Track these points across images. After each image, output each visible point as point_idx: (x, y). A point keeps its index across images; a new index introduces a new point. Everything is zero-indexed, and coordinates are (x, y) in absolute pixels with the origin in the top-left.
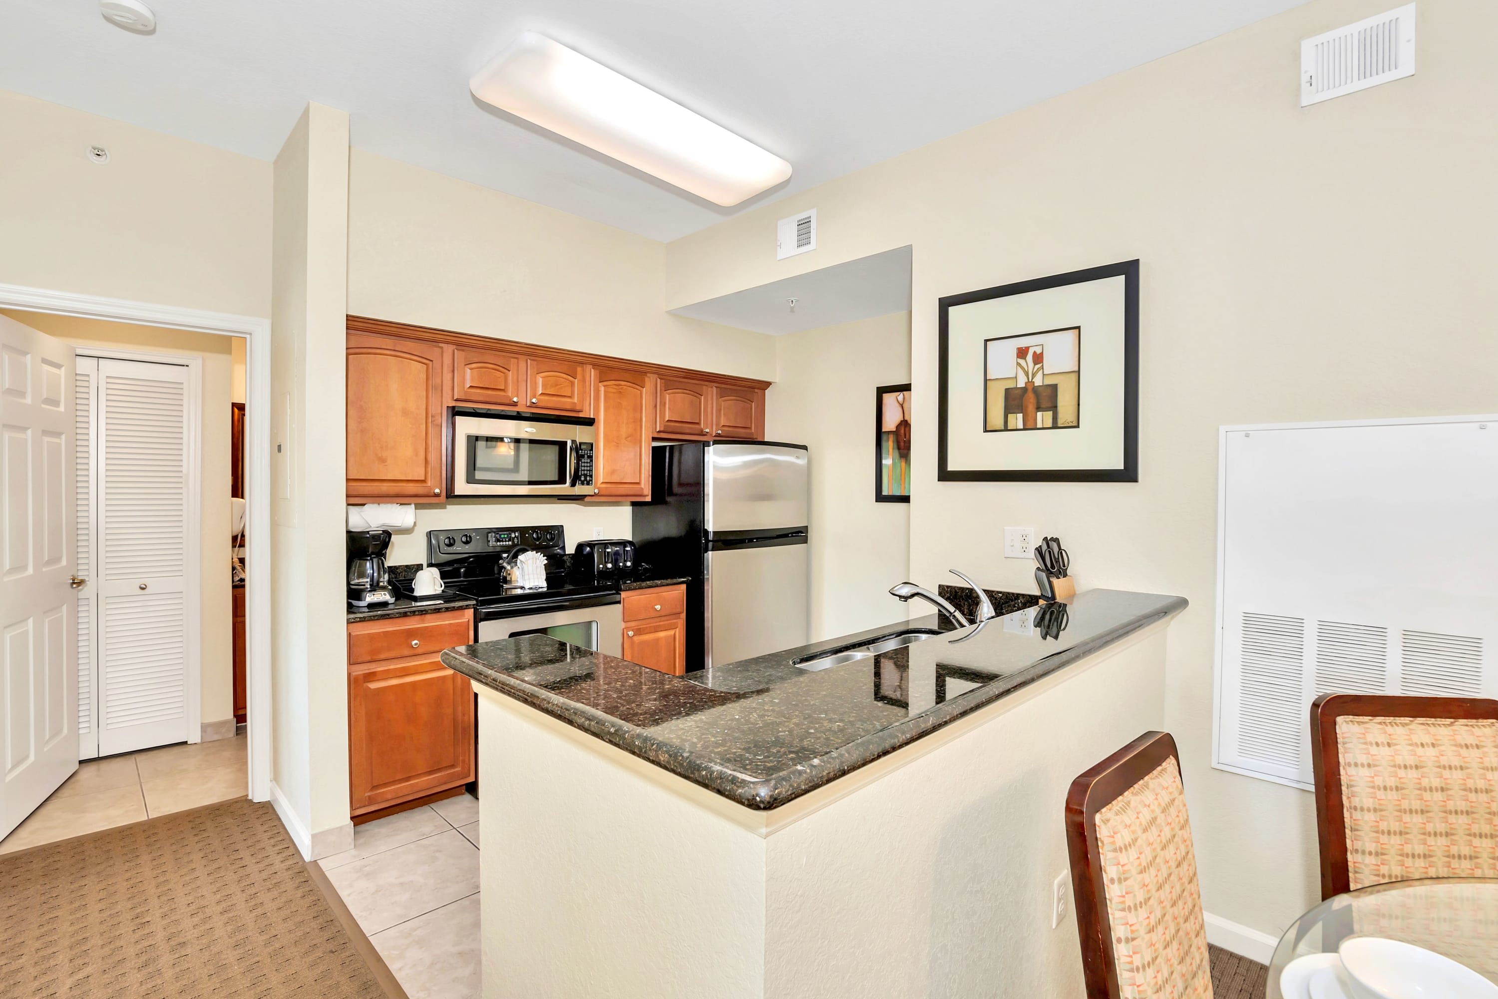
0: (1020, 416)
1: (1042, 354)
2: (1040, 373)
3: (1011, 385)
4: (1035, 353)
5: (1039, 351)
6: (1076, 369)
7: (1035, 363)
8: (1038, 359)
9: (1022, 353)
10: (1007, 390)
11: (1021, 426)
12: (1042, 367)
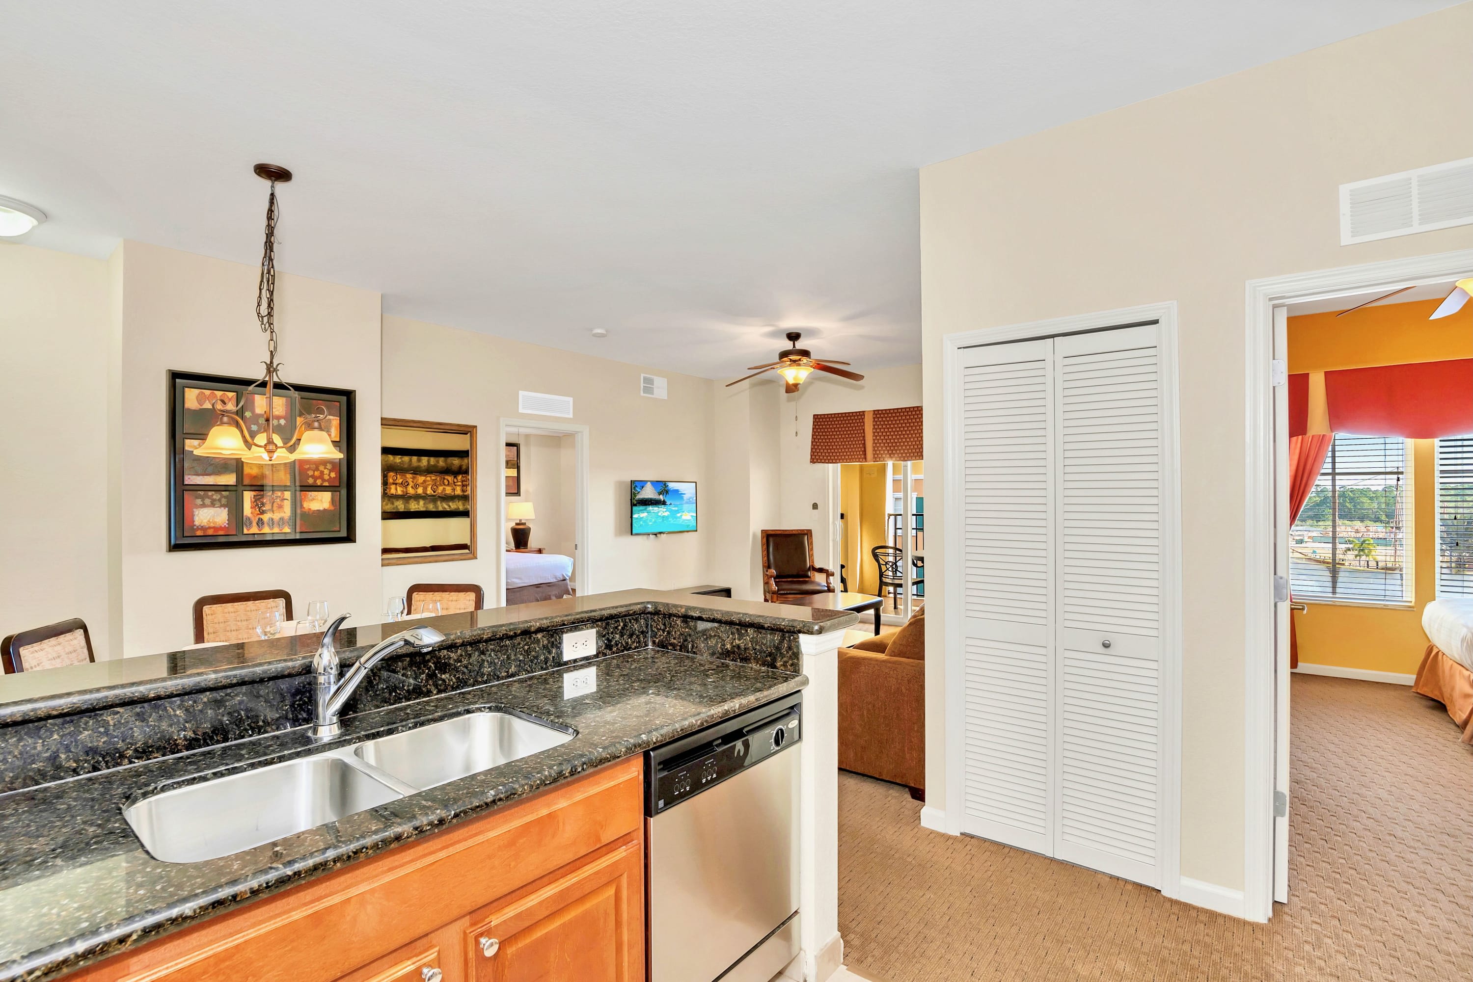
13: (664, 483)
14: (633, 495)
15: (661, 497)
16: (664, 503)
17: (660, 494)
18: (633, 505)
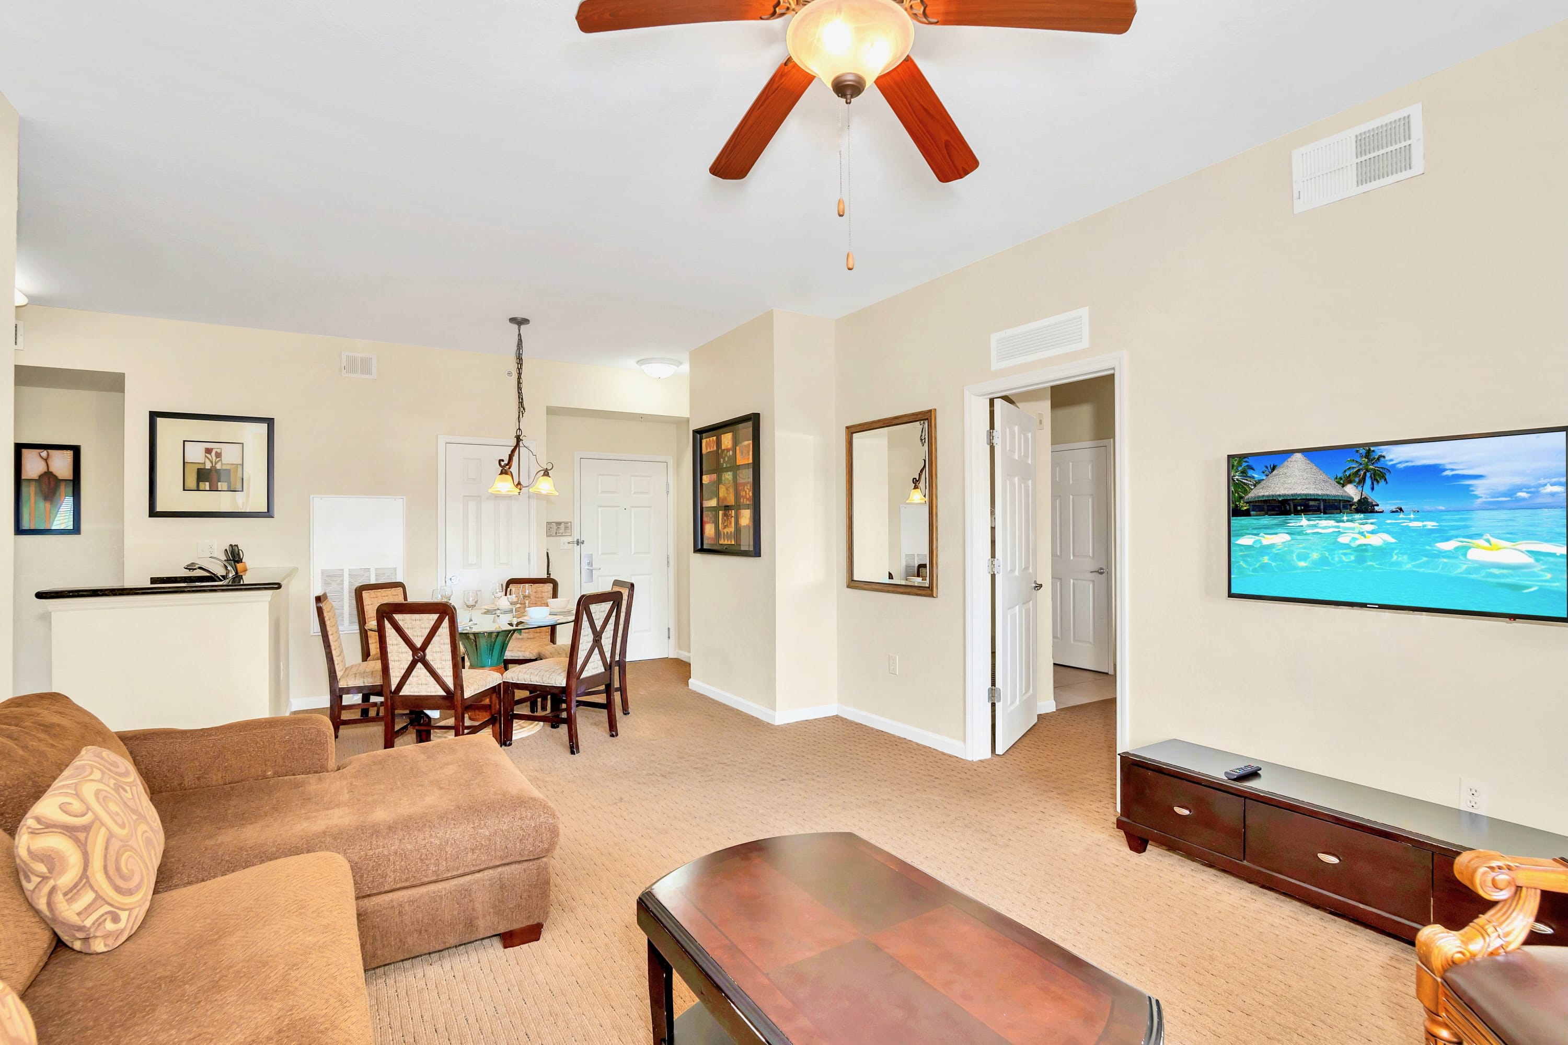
0: (207, 484)
1: (221, 453)
2: (220, 463)
3: (201, 467)
4: (216, 452)
5: (219, 451)
6: (241, 463)
7: (217, 458)
8: (218, 455)
9: (208, 451)
10: (198, 469)
11: (208, 488)
12: (221, 460)
13: (1368, 452)
14: (1236, 490)
15: (1352, 492)
16: (1365, 507)
17: (1345, 481)
18: (1235, 512)
